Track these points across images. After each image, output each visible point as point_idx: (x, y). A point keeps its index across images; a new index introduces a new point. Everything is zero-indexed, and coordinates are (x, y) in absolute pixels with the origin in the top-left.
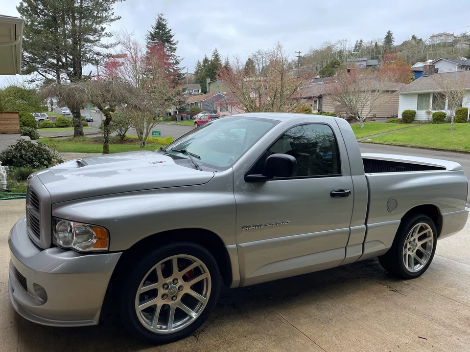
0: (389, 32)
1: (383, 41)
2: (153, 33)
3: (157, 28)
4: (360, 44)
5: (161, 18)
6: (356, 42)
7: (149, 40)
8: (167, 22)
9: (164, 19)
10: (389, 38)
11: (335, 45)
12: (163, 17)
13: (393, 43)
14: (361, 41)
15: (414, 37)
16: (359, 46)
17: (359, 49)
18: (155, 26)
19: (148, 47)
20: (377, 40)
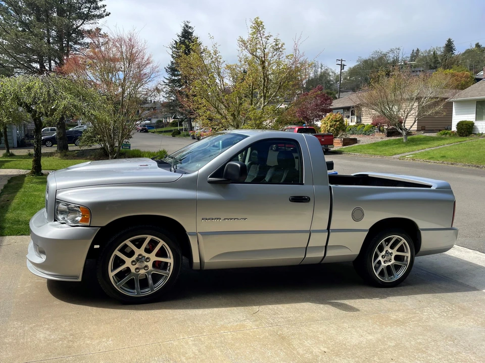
0: (450, 39)
1: (442, 50)
2: (178, 41)
3: (183, 36)
4: (416, 53)
5: (187, 26)
6: (412, 51)
7: (174, 49)
8: (194, 30)
9: (190, 27)
10: (449, 47)
11: (387, 54)
12: (190, 25)
13: (454, 52)
14: (418, 50)
15: (478, 45)
16: (415, 56)
17: (415, 59)
18: (180, 34)
19: (173, 57)
20: (435, 48)
